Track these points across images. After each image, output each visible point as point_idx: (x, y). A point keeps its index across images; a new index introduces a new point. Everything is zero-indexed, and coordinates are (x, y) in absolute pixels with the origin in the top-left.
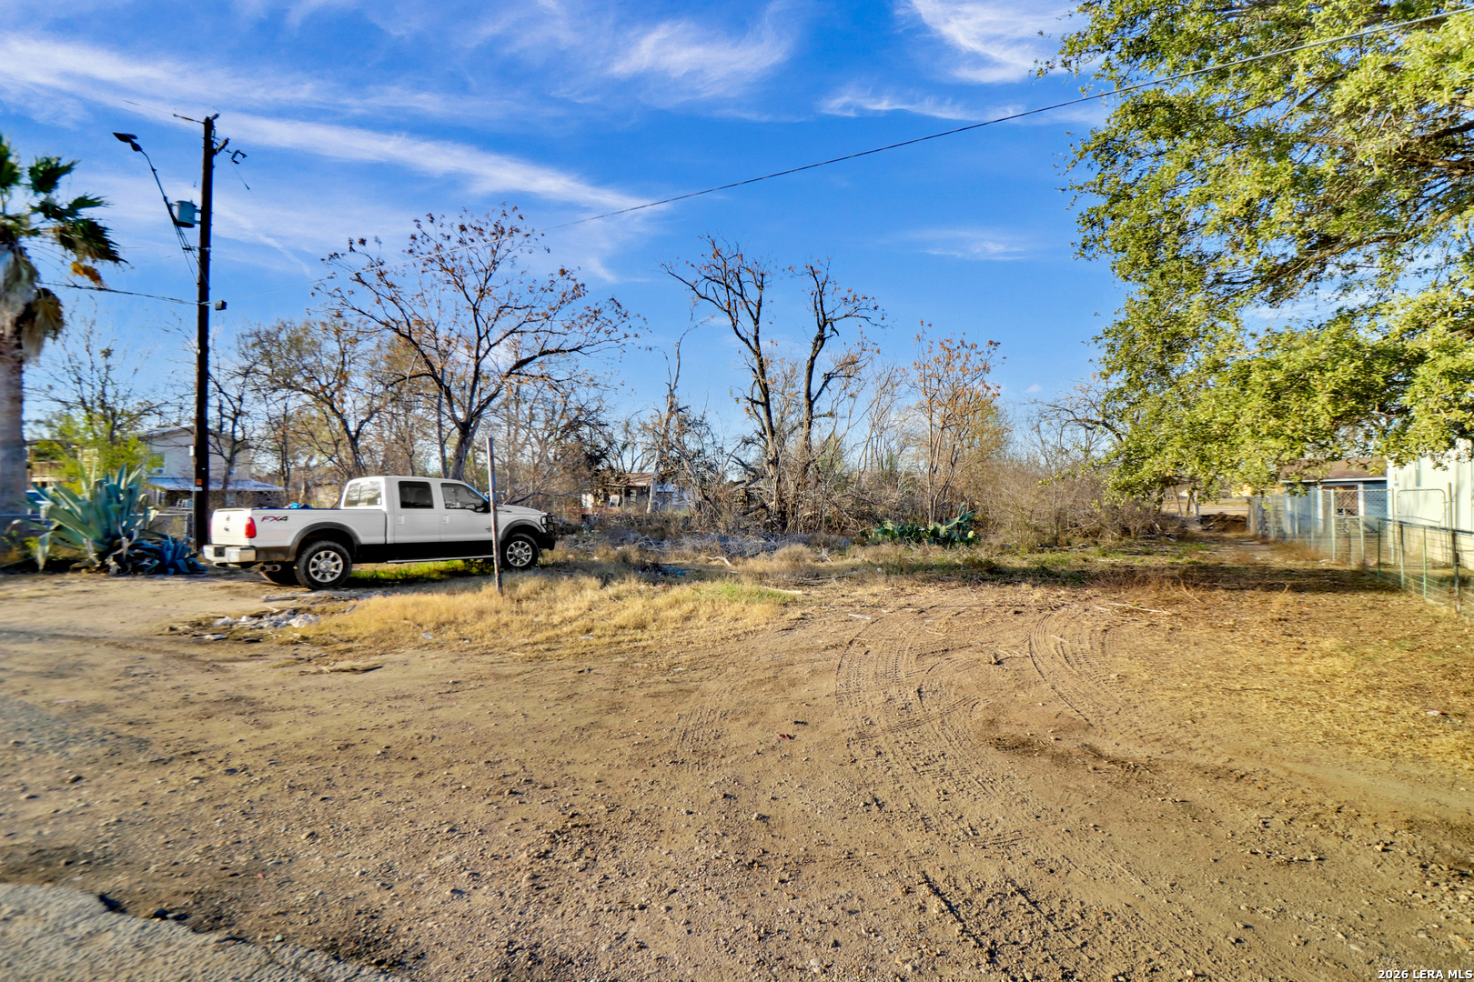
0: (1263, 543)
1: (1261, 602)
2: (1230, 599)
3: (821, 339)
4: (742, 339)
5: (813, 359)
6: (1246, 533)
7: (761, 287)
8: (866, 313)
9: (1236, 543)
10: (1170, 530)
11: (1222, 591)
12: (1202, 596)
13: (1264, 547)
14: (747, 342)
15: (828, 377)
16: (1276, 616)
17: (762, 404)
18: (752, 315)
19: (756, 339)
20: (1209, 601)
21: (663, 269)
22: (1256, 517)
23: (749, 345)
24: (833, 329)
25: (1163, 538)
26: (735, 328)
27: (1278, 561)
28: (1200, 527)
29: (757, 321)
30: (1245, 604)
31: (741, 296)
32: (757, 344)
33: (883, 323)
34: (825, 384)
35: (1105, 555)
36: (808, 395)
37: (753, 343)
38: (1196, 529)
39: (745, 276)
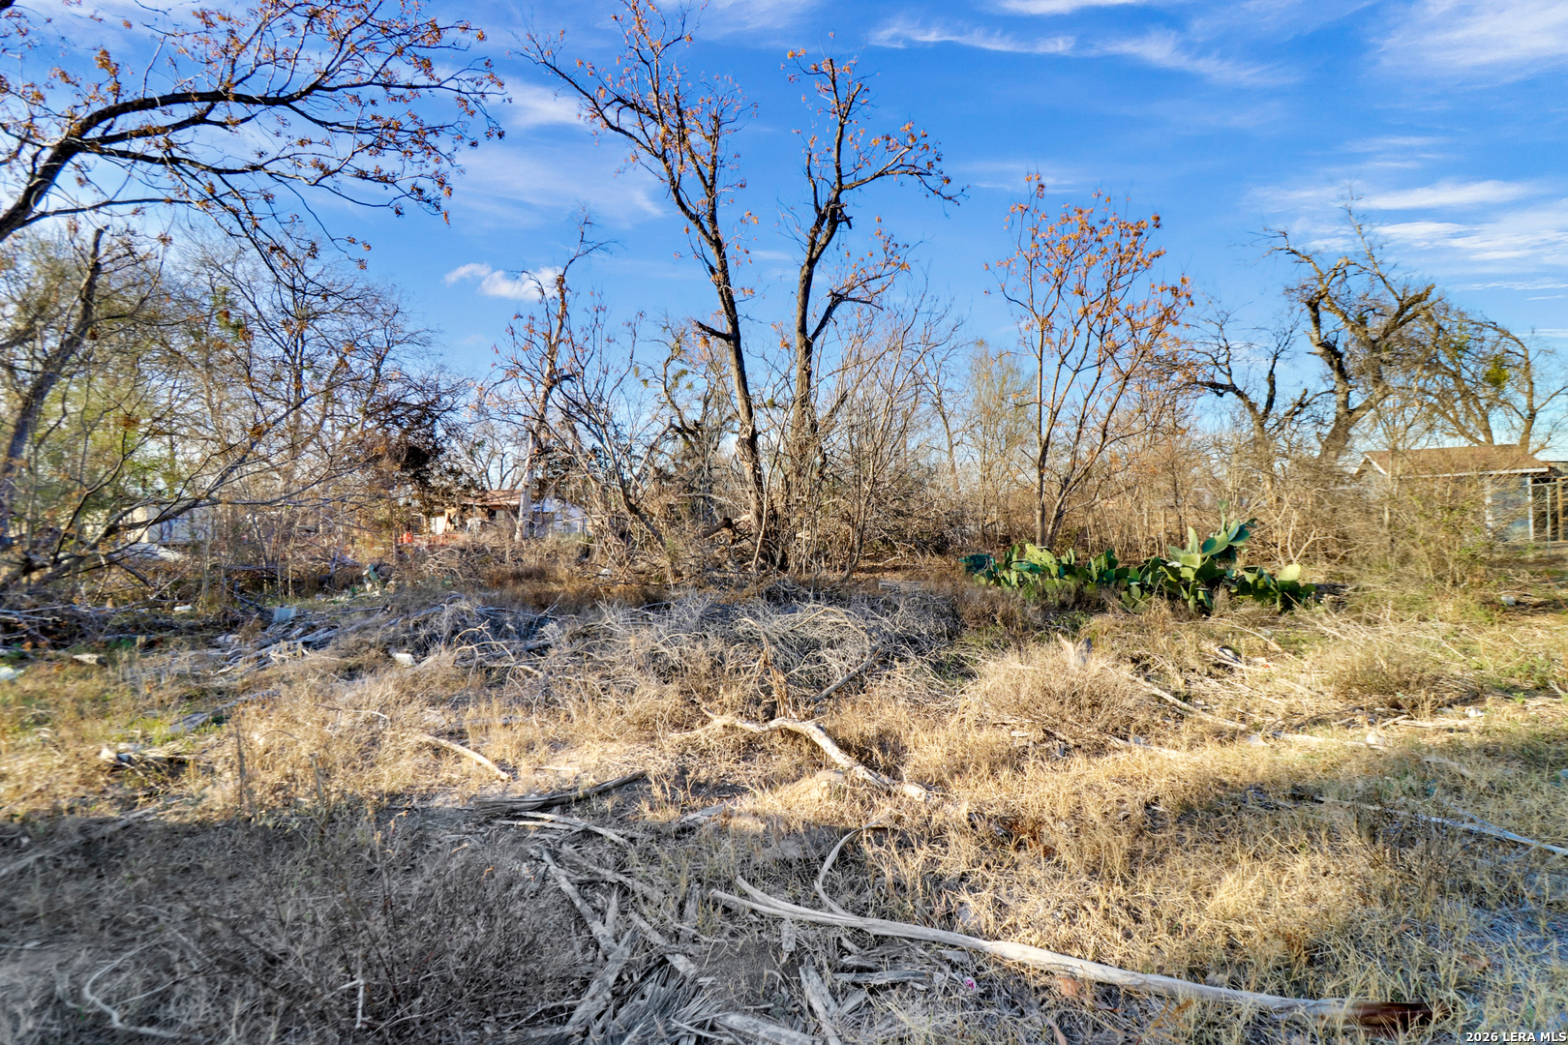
4: (690, 214)
5: (810, 267)
14: (698, 222)
15: (838, 299)
17: (727, 337)
18: (703, 178)
19: (713, 219)
23: (701, 227)
26: (678, 194)
29: (711, 188)
32: (715, 228)
34: (830, 312)
36: (805, 327)
37: (707, 226)
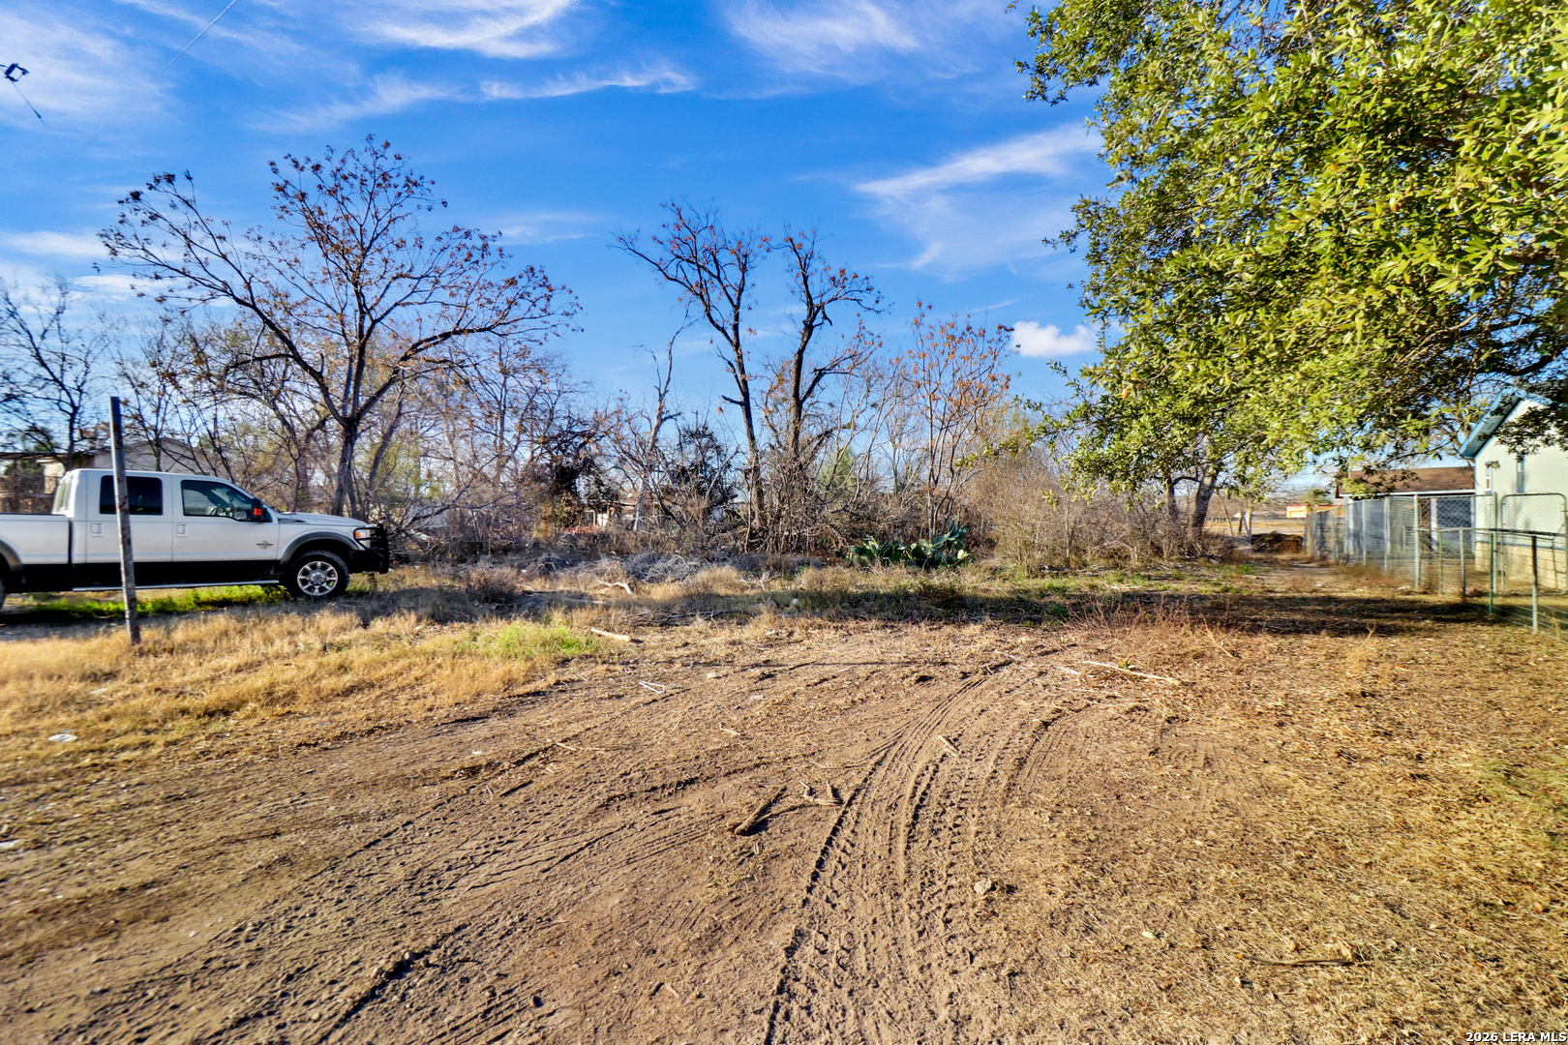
0: (1322, 566)
1: (1329, 657)
2: (1280, 650)
3: (809, 328)
4: (718, 327)
5: (801, 352)
6: (1301, 555)
7: (744, 269)
8: (857, 295)
9: (1289, 566)
10: (1213, 551)
11: (1269, 637)
12: (1238, 645)
13: (1324, 570)
14: (723, 331)
15: (820, 374)
16: (1357, 687)
17: (740, 404)
18: (731, 300)
19: (736, 328)
20: (1245, 655)
21: (622, 245)
22: (1314, 536)
23: (726, 334)
24: (825, 317)
25: (1202, 560)
26: (709, 315)
27: (1345, 589)
28: (1249, 547)
29: (737, 307)
30: (1303, 661)
31: (718, 278)
32: (737, 335)
33: (877, 307)
34: (816, 381)
35: (1120, 581)
36: (796, 395)
37: (730, 332)
38: (1245, 548)
39: (724, 257)
